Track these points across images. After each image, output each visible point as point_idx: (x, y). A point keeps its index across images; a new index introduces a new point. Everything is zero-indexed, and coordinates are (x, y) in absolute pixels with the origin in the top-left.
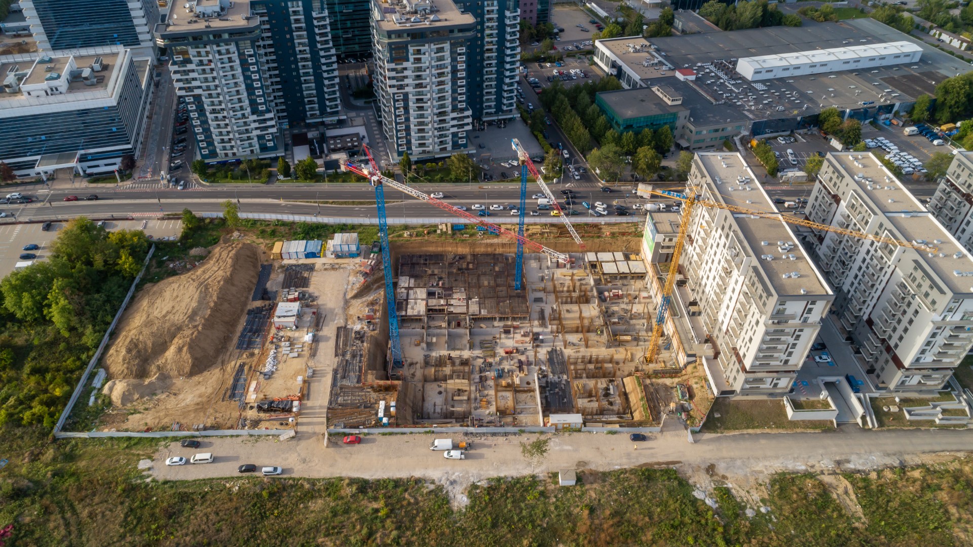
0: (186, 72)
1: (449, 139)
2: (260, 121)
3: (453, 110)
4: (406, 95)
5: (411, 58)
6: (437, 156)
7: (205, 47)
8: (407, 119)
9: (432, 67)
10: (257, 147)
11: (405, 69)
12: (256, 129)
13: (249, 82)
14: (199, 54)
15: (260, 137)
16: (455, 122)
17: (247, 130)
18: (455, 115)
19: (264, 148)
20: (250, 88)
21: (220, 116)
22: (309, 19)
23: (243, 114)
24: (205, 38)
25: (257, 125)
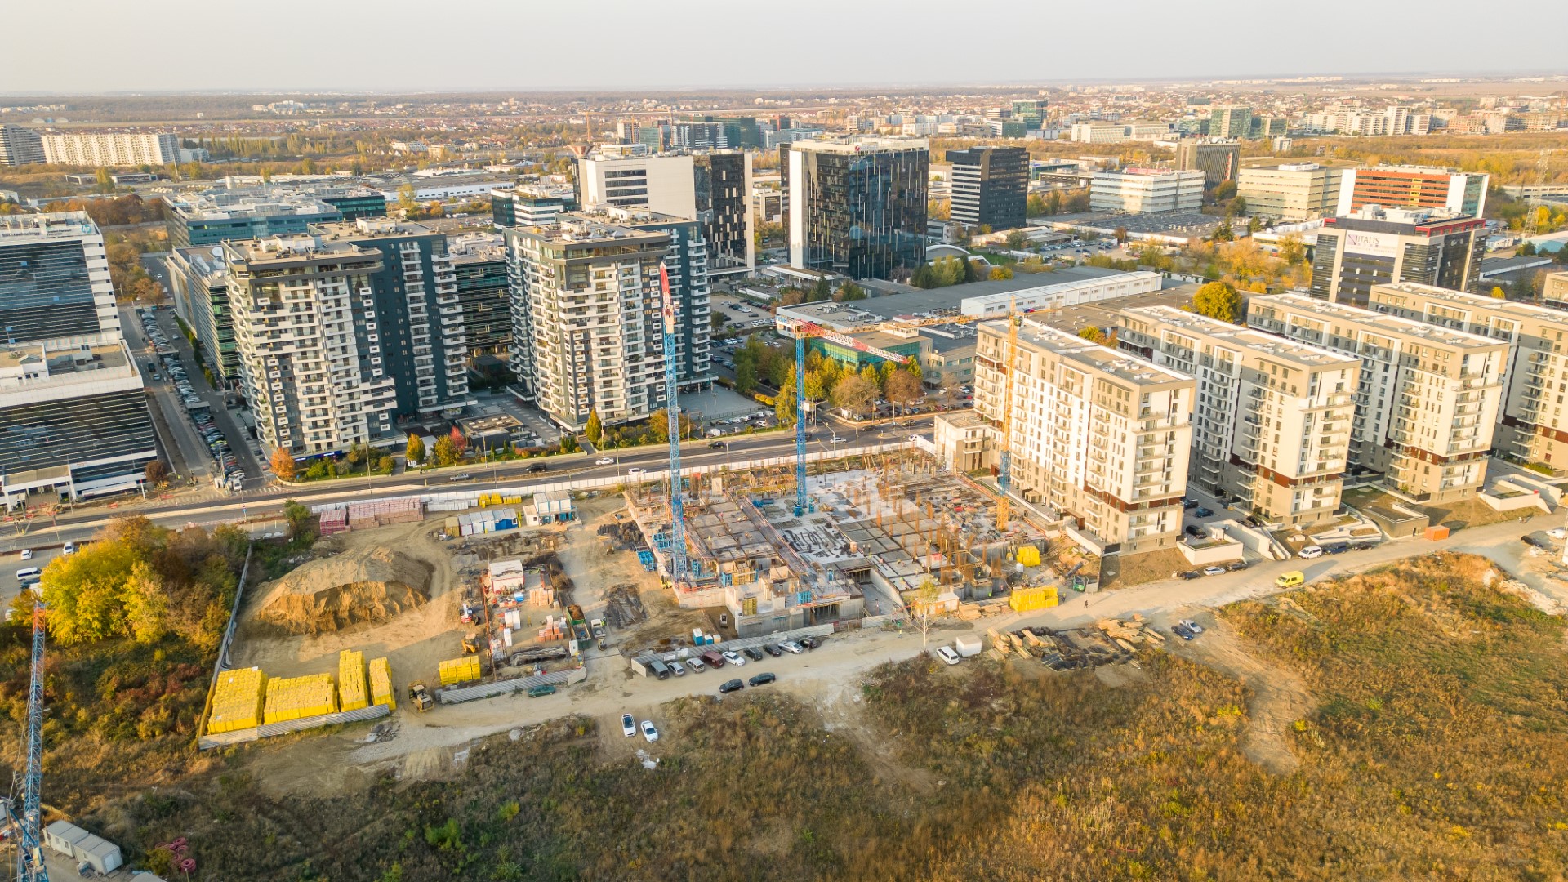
0: (276, 321)
1: (644, 395)
2: (374, 392)
3: (647, 354)
4: (587, 334)
5: (593, 282)
6: (629, 419)
7: (306, 284)
8: (589, 369)
9: (620, 294)
10: (364, 431)
11: (587, 297)
12: (367, 403)
13: (362, 335)
14: (294, 295)
15: (371, 418)
17: (353, 406)
18: (650, 360)
19: (375, 435)
20: (362, 344)
21: (315, 385)
22: (427, 264)
23: (349, 383)
24: (308, 271)
25: (369, 397)
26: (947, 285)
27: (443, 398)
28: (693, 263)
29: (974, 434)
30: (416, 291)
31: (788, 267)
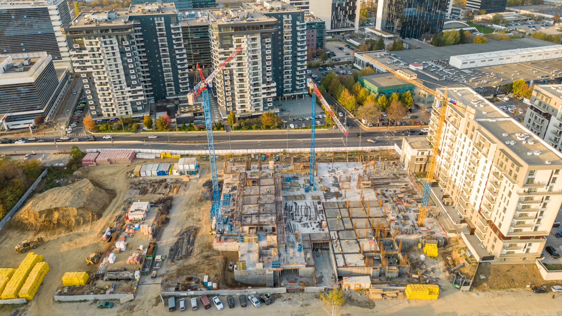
0: (82, 56)
1: (261, 103)
2: (133, 92)
3: (263, 83)
4: (231, 71)
5: (235, 45)
6: (253, 114)
7: (95, 39)
8: (233, 89)
9: (249, 51)
10: (130, 109)
11: (231, 52)
12: (130, 97)
13: (126, 64)
14: (91, 43)
15: (133, 103)
16: (265, 91)
17: (123, 98)
18: (265, 86)
19: (135, 111)
20: (126, 69)
21: (105, 87)
22: (168, 28)
23: (121, 87)
24: (95, 32)
25: (130, 94)
26: (449, 45)
27: (178, 92)
28: (299, 34)
29: (423, 154)
30: (162, 41)
31: (374, 29)
